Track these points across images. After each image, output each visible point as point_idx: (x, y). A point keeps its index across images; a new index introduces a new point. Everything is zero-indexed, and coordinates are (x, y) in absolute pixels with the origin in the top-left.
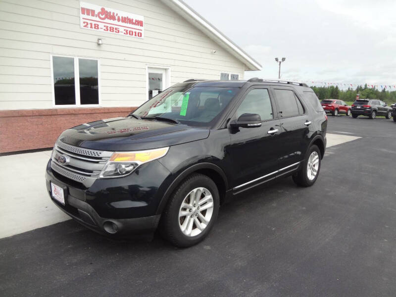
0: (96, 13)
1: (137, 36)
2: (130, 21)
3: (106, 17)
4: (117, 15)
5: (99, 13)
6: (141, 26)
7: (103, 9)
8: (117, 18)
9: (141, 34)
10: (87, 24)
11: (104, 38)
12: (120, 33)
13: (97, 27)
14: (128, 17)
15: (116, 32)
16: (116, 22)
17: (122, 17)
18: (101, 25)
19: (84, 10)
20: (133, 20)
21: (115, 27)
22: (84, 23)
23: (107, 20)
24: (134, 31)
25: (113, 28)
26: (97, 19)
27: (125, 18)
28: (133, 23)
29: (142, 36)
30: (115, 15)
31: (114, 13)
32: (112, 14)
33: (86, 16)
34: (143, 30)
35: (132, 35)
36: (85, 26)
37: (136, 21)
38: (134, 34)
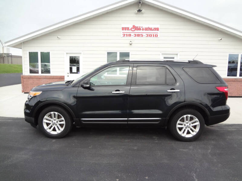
0: (130, 29)
1: (155, 37)
2: (150, 29)
3: (136, 29)
4: (142, 27)
5: (131, 28)
6: (157, 30)
7: (134, 26)
8: (142, 29)
9: (157, 35)
10: (125, 35)
11: (133, 40)
12: (144, 37)
13: (130, 35)
14: (149, 27)
15: (141, 36)
16: (141, 31)
17: (145, 28)
18: (132, 34)
19: (123, 29)
20: (152, 28)
21: (140, 34)
22: (123, 34)
23: (136, 31)
24: (152, 34)
25: (139, 35)
26: (131, 31)
27: (147, 28)
28: (152, 30)
29: (158, 36)
30: (141, 28)
31: (140, 27)
32: (139, 28)
33: (124, 31)
34: (159, 33)
35: (151, 36)
36: (124, 36)
37: (154, 28)
38: (152, 36)
